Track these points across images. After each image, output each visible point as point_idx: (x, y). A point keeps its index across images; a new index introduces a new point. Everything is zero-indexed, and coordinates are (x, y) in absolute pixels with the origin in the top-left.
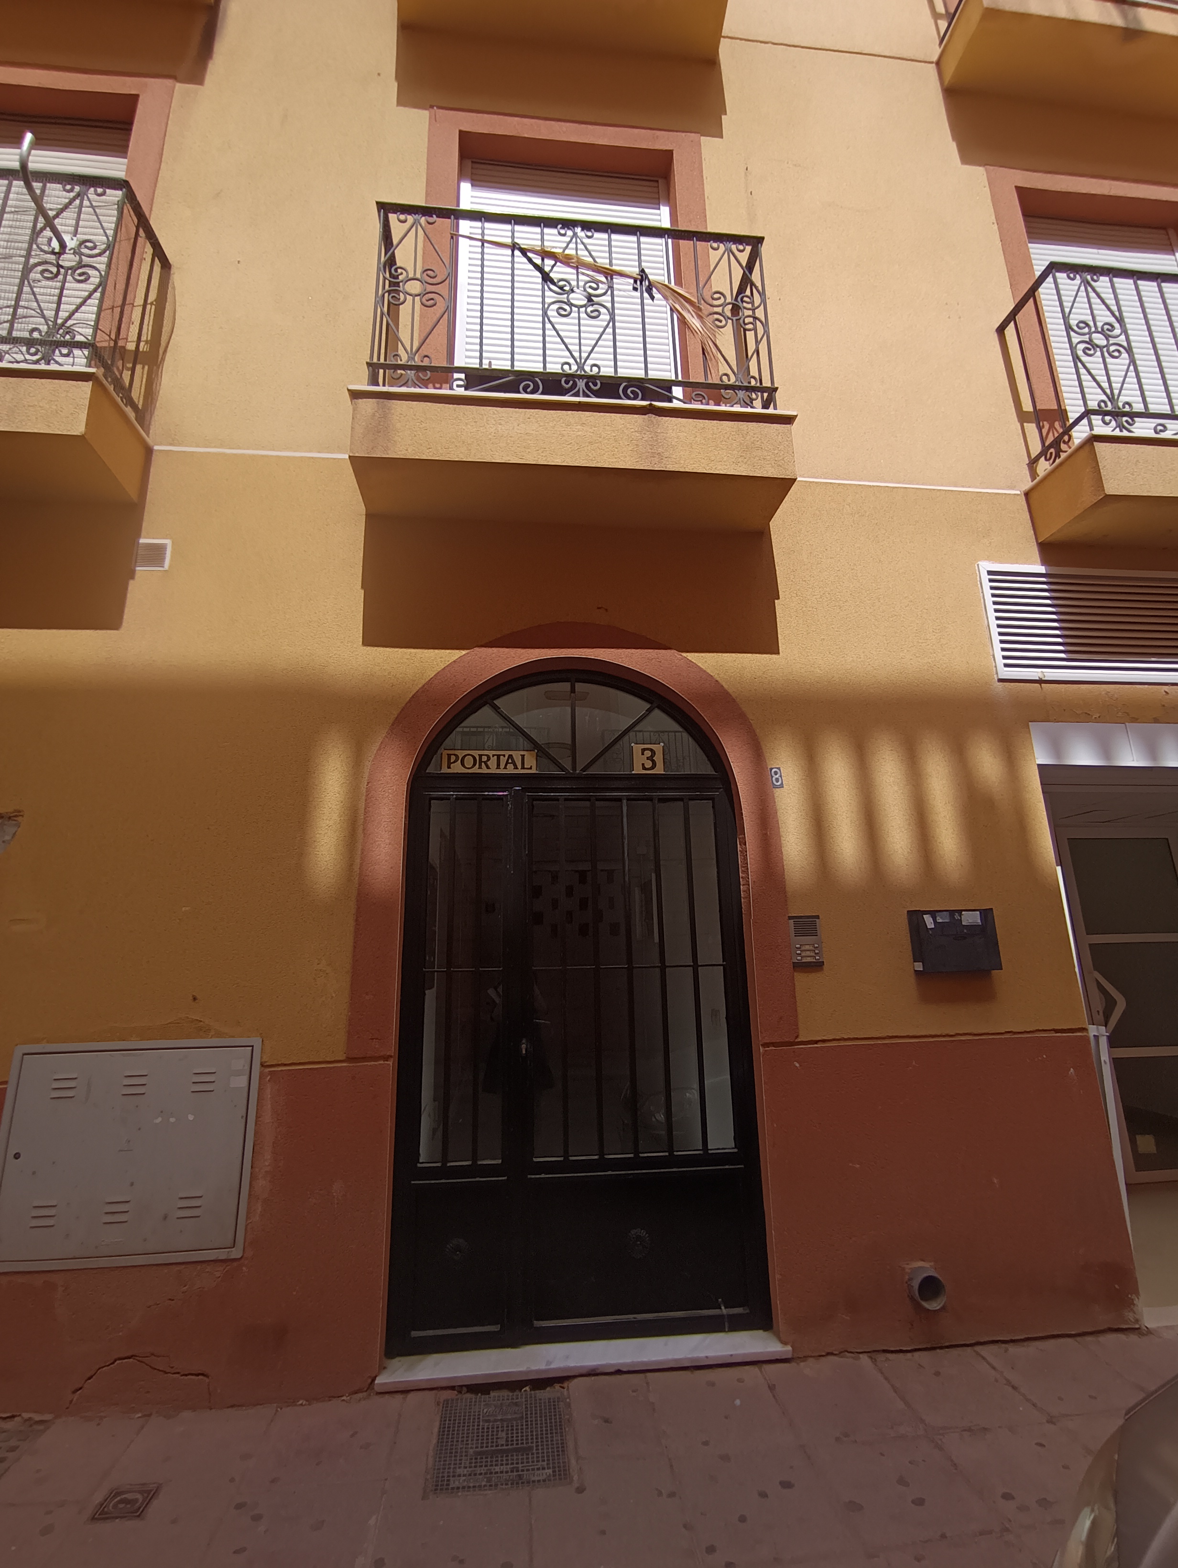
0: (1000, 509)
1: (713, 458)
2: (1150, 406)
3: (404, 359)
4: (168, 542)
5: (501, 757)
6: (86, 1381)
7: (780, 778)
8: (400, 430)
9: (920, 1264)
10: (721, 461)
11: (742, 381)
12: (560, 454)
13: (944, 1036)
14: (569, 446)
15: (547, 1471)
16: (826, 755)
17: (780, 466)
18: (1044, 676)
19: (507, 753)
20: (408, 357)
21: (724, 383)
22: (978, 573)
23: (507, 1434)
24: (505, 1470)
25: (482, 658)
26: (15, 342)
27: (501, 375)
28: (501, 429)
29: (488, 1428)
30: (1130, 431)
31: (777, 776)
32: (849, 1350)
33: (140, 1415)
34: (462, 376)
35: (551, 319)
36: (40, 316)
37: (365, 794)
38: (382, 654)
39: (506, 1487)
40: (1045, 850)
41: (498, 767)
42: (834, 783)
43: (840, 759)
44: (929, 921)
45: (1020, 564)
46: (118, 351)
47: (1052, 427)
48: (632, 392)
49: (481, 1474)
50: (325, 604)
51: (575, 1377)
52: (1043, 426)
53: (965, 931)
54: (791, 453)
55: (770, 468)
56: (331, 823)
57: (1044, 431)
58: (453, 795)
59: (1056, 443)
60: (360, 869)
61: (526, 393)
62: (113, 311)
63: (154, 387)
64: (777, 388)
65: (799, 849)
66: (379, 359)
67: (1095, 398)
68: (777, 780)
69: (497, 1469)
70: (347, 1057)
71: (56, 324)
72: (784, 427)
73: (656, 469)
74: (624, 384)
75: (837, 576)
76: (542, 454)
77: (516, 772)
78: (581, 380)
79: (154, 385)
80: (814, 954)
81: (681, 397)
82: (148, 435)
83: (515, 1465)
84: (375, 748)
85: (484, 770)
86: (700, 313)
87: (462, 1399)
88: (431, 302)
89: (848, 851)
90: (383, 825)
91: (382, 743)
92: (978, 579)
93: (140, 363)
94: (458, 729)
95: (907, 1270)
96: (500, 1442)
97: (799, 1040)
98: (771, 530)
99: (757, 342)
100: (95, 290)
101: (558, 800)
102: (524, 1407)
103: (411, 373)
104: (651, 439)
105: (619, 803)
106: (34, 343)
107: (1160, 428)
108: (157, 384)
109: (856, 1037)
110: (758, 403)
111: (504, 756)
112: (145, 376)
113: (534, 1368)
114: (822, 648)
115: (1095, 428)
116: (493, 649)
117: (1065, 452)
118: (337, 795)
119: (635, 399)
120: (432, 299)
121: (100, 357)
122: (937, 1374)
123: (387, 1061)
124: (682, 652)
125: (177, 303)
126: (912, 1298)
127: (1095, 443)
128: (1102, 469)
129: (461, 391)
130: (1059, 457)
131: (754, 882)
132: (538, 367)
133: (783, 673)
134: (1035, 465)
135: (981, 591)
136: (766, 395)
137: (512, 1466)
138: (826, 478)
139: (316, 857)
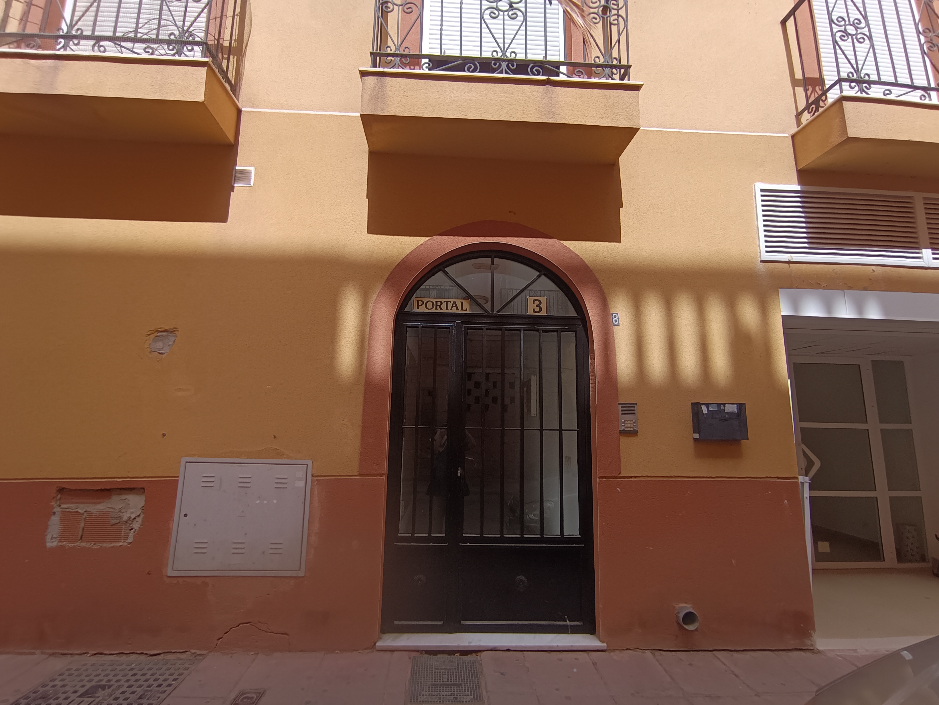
0: (774, 147)
1: (587, 115)
2: (881, 77)
3: (392, 49)
4: (252, 169)
5: (449, 303)
6: (225, 634)
7: (618, 320)
8: (391, 97)
9: (685, 605)
10: (592, 117)
11: (608, 61)
12: (490, 112)
13: (708, 478)
14: (496, 107)
15: (470, 697)
16: (647, 307)
17: (630, 119)
18: (792, 259)
19: (452, 301)
20: (396, 48)
21: (596, 63)
22: (754, 190)
23: (448, 676)
24: (447, 694)
25: (438, 242)
26: (161, 42)
27: (453, 60)
28: (454, 96)
29: (437, 672)
30: (867, 93)
31: (616, 319)
32: (639, 648)
33: (253, 653)
34: (427, 60)
35: (486, 21)
36: (174, 25)
37: (369, 323)
38: (379, 239)
39: (449, 703)
40: (781, 369)
41: (447, 309)
42: (651, 324)
43: (656, 309)
44: (704, 409)
45: (783, 184)
46: (219, 46)
47: (814, 90)
48: (536, 70)
49: (434, 695)
50: (345, 208)
51: (484, 651)
52: (808, 89)
53: (727, 416)
54: (637, 110)
55: (623, 121)
56: (350, 340)
57: (809, 93)
58: (420, 325)
59: (816, 102)
60: (366, 367)
61: (469, 72)
62: (216, 20)
63: (241, 70)
64: (631, 66)
65: (628, 363)
66: (377, 50)
67: (846, 70)
68: (616, 321)
69: (443, 693)
70: (359, 474)
71: (184, 30)
72: (634, 93)
73: (551, 122)
74: (531, 65)
75: (660, 193)
76: (478, 113)
77: (457, 312)
78: (504, 63)
79: (241, 69)
80: (632, 426)
81: (566, 72)
82: (238, 101)
83: (453, 692)
84: (375, 296)
85: (439, 311)
86: (583, 14)
87: (423, 657)
88: (410, 10)
89: (657, 366)
90: (379, 342)
91: (379, 293)
92: (754, 194)
93: (232, 55)
94: (422, 287)
95: (676, 608)
96: (444, 680)
97: (620, 475)
98: (620, 162)
99: (619, 34)
100: (205, 7)
101: (482, 329)
102: (456, 663)
103: (398, 59)
104: (547, 102)
105: (518, 332)
106: (172, 43)
107: (887, 92)
108: (242, 68)
109: (655, 475)
110: (617, 77)
111: (451, 302)
112: (235, 63)
113: (462, 644)
114: (648, 240)
115: (844, 91)
116: (445, 237)
117: (823, 107)
118: (353, 323)
119: (538, 75)
120: (410, 8)
121: (210, 51)
122: (691, 665)
123: (382, 476)
124: (561, 240)
125: (252, 14)
126: (678, 623)
127: (844, 102)
128: (847, 119)
129: (427, 71)
130: (818, 111)
131: (599, 382)
132: (477, 54)
133: (623, 255)
134: (800, 117)
135: (754, 203)
136: (623, 71)
137: (451, 693)
138: (657, 128)
139: (341, 359)
